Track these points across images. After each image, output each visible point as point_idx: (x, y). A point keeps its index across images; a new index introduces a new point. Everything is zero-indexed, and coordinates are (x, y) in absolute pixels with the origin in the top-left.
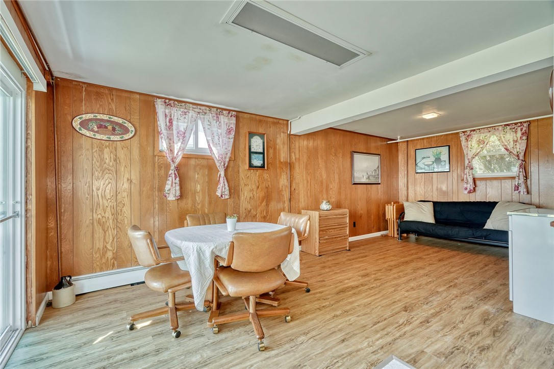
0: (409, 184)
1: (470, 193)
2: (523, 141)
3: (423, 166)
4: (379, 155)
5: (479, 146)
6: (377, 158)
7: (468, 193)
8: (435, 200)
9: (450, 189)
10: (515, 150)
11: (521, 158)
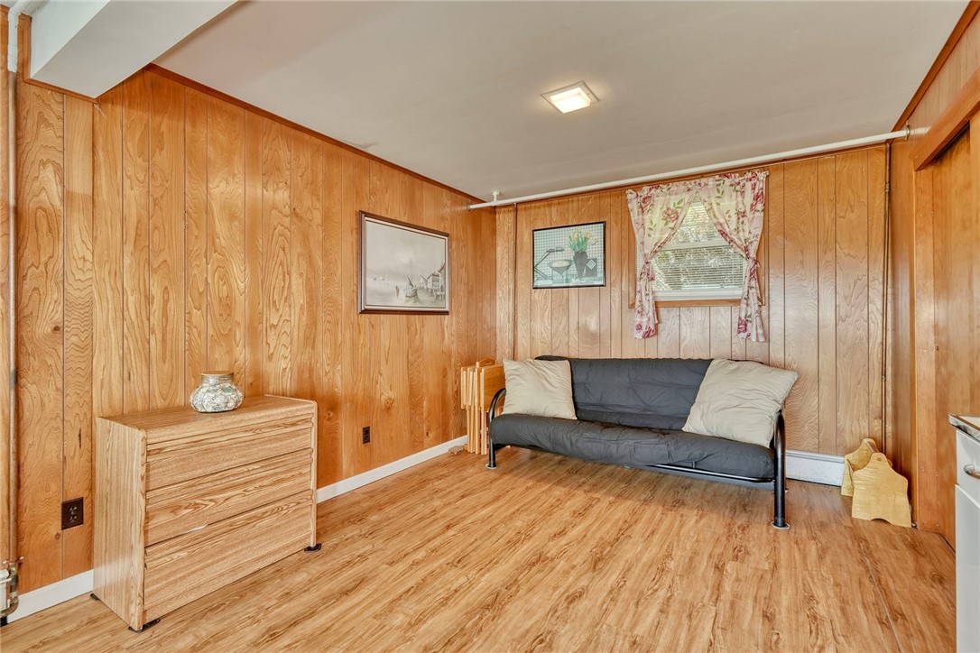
0: (519, 314)
1: (648, 336)
2: (757, 214)
3: (548, 271)
4: (447, 235)
5: (666, 224)
6: (440, 243)
7: (644, 337)
8: (574, 355)
9: (605, 327)
10: (741, 233)
11: (753, 254)
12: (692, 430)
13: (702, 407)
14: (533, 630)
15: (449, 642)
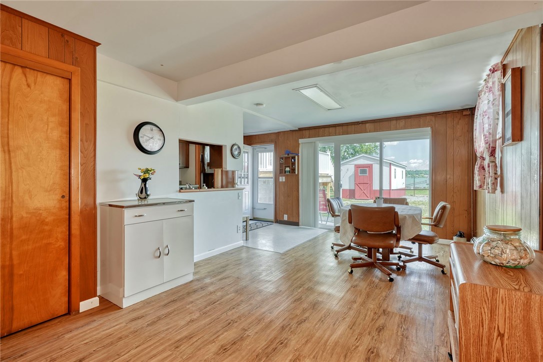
14: (227, 356)
15: (274, 349)
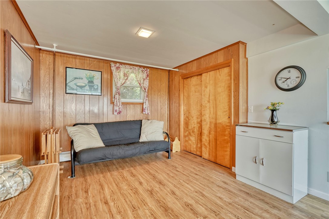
2: (147, 80)
3: (74, 87)
4: (32, 60)
5: (124, 78)
7: (117, 114)
9: (101, 111)
10: (144, 85)
11: (147, 91)
12: (142, 141)
13: (145, 134)
